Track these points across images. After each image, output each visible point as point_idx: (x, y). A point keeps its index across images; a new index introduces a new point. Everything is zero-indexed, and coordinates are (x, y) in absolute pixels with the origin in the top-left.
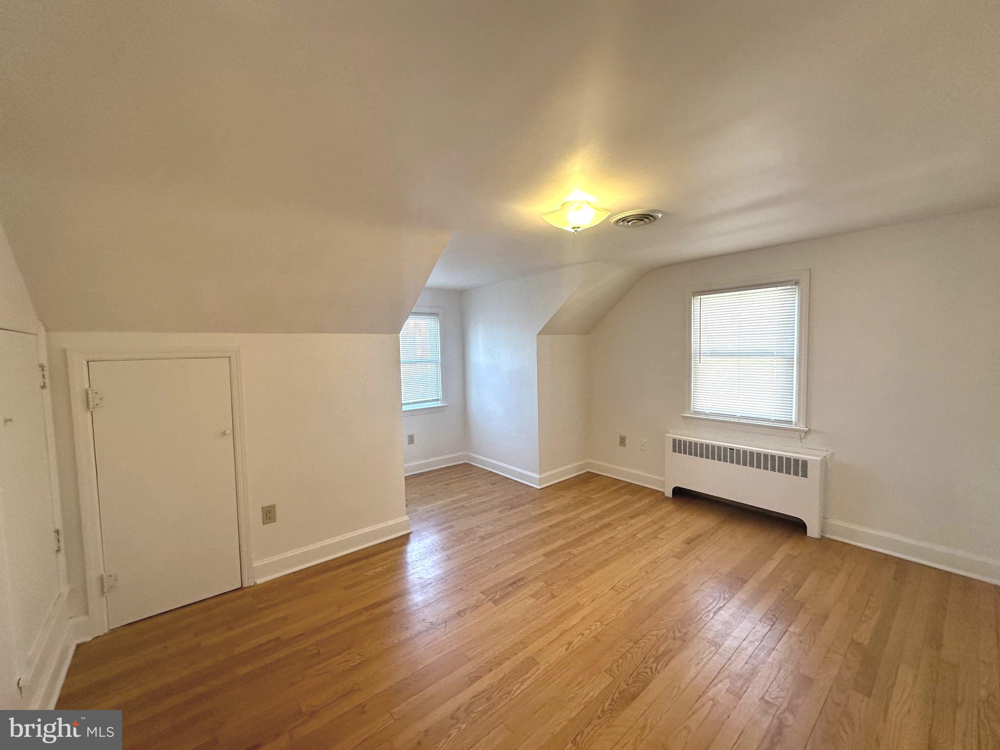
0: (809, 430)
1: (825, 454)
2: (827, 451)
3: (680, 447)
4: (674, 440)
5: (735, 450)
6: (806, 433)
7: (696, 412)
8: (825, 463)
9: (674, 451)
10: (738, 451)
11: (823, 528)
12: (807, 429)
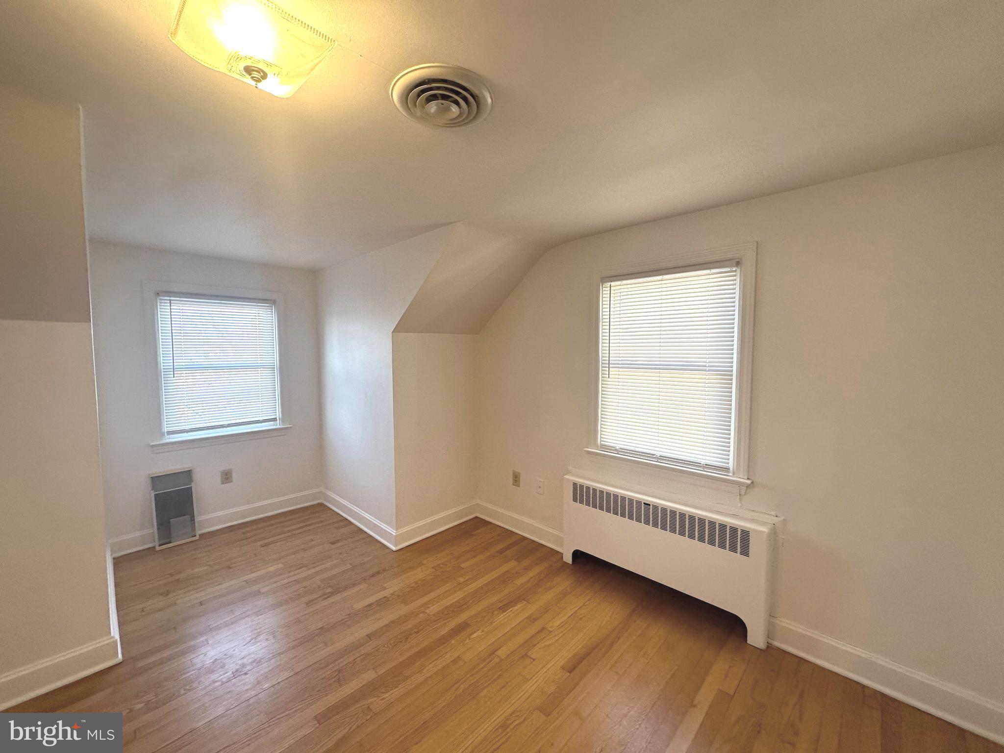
0: (752, 483)
1: (776, 520)
2: (777, 516)
3: (582, 495)
4: (575, 485)
5: (651, 506)
6: (748, 486)
7: (604, 447)
8: (774, 534)
9: (575, 500)
10: (656, 507)
11: (770, 632)
12: (749, 482)
